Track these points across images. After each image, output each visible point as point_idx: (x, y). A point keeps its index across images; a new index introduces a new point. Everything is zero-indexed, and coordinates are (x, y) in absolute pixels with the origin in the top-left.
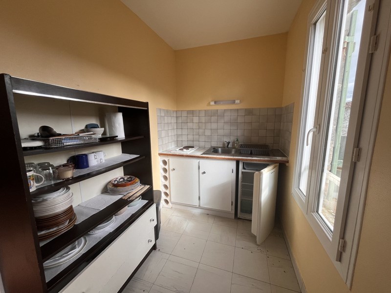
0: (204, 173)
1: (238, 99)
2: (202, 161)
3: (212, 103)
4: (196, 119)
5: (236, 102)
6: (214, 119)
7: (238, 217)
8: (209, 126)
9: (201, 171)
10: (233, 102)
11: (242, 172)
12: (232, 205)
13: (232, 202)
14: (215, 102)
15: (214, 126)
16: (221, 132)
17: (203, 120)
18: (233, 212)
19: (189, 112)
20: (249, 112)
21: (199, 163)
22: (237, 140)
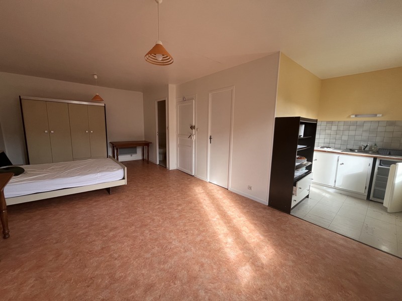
0: (343, 164)
1: (380, 113)
2: (341, 156)
3: (354, 116)
4: (334, 128)
5: (378, 115)
6: (352, 128)
7: (370, 199)
8: (346, 133)
9: (340, 163)
10: (376, 115)
11: (378, 168)
12: (365, 189)
13: (366, 187)
14: (356, 116)
15: (352, 133)
16: (358, 138)
17: (342, 128)
18: (366, 194)
19: (328, 122)
20: (391, 123)
21: (338, 157)
22: (376, 145)
